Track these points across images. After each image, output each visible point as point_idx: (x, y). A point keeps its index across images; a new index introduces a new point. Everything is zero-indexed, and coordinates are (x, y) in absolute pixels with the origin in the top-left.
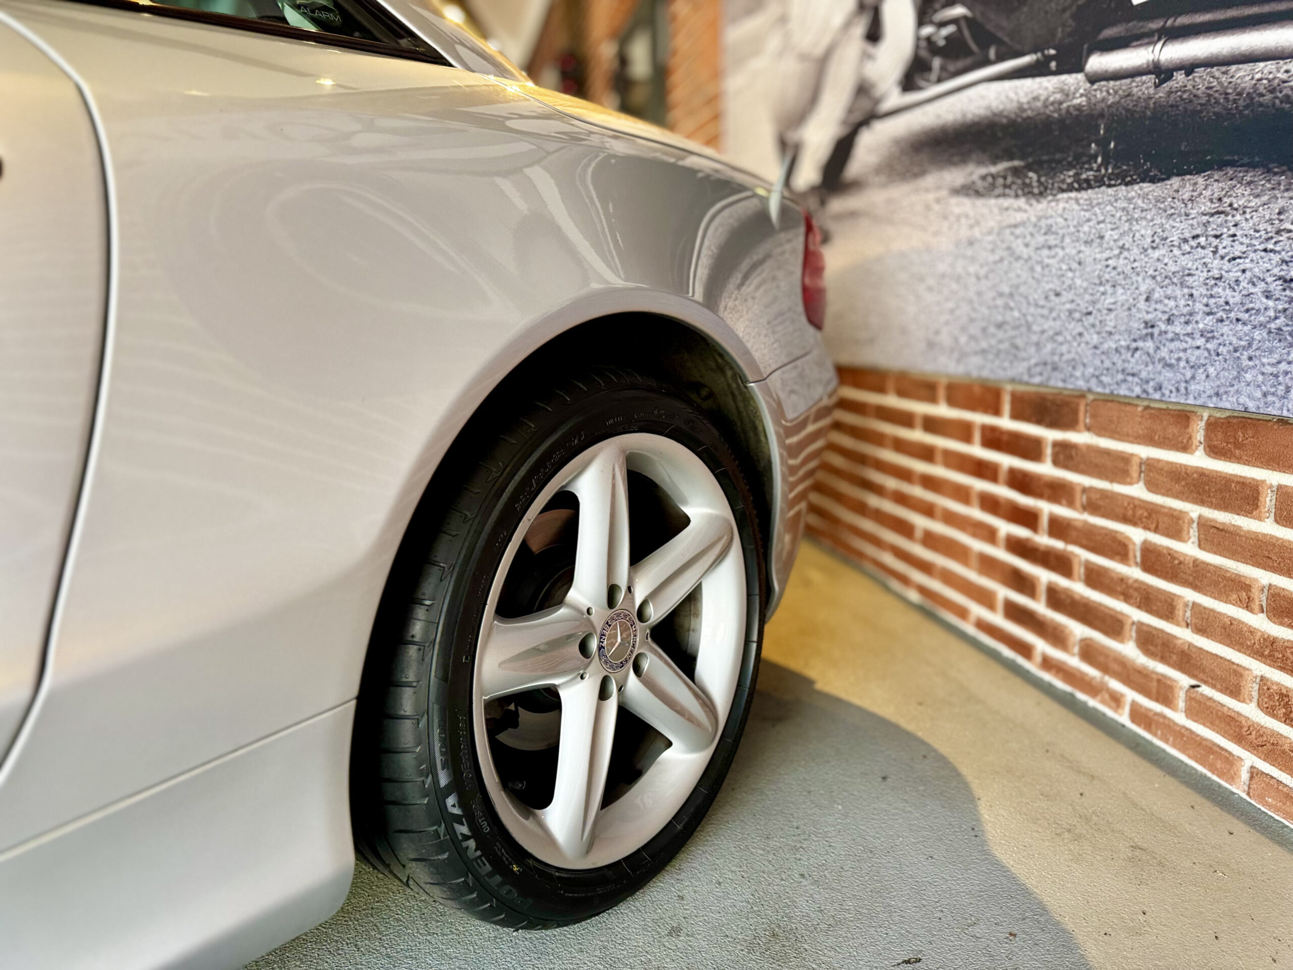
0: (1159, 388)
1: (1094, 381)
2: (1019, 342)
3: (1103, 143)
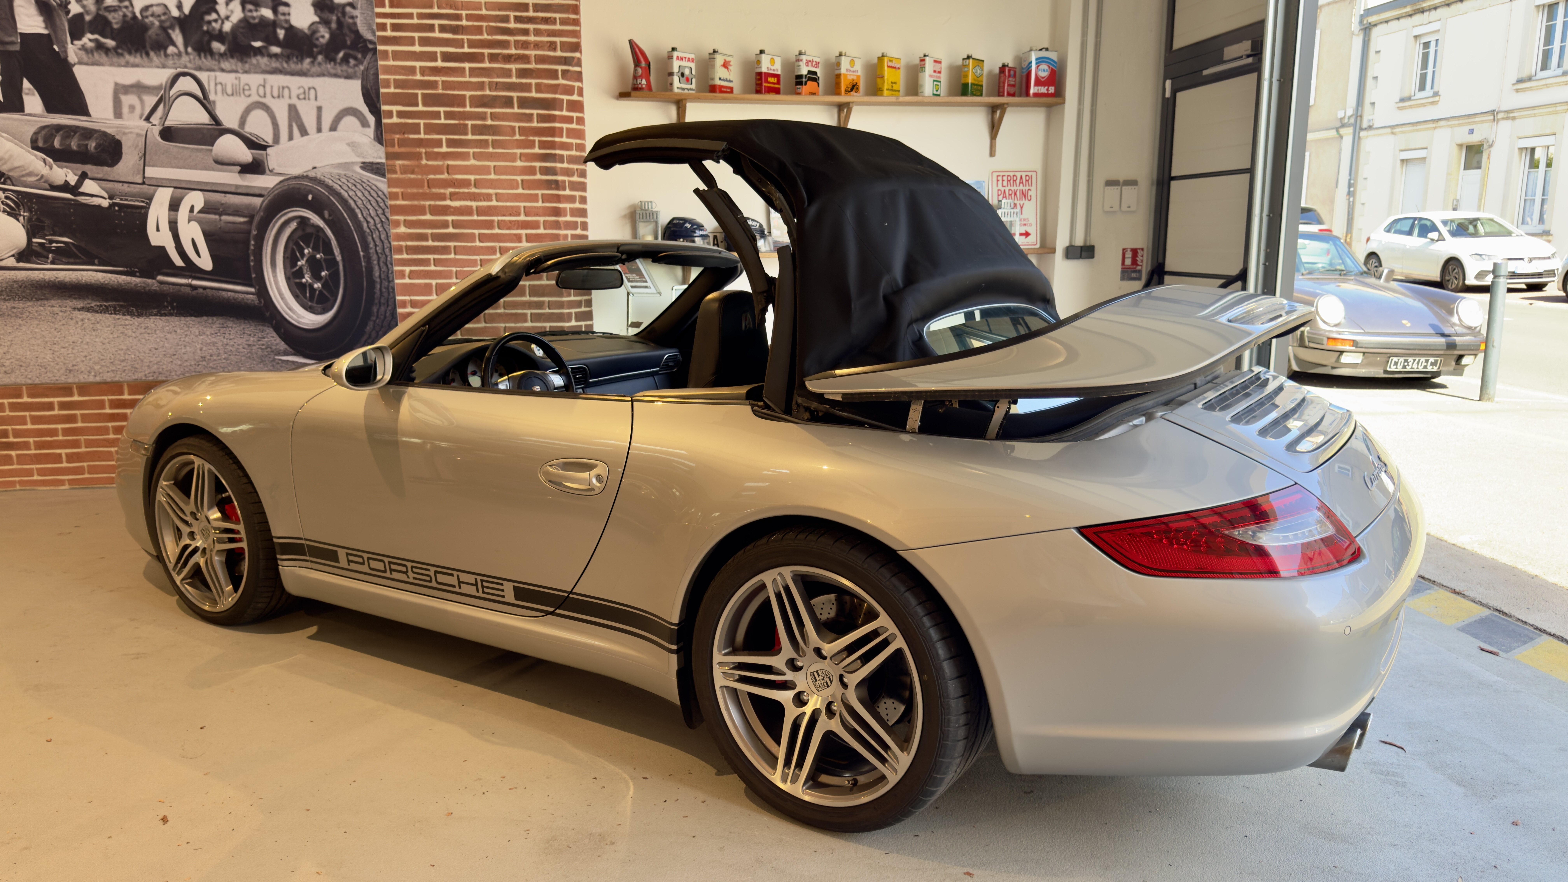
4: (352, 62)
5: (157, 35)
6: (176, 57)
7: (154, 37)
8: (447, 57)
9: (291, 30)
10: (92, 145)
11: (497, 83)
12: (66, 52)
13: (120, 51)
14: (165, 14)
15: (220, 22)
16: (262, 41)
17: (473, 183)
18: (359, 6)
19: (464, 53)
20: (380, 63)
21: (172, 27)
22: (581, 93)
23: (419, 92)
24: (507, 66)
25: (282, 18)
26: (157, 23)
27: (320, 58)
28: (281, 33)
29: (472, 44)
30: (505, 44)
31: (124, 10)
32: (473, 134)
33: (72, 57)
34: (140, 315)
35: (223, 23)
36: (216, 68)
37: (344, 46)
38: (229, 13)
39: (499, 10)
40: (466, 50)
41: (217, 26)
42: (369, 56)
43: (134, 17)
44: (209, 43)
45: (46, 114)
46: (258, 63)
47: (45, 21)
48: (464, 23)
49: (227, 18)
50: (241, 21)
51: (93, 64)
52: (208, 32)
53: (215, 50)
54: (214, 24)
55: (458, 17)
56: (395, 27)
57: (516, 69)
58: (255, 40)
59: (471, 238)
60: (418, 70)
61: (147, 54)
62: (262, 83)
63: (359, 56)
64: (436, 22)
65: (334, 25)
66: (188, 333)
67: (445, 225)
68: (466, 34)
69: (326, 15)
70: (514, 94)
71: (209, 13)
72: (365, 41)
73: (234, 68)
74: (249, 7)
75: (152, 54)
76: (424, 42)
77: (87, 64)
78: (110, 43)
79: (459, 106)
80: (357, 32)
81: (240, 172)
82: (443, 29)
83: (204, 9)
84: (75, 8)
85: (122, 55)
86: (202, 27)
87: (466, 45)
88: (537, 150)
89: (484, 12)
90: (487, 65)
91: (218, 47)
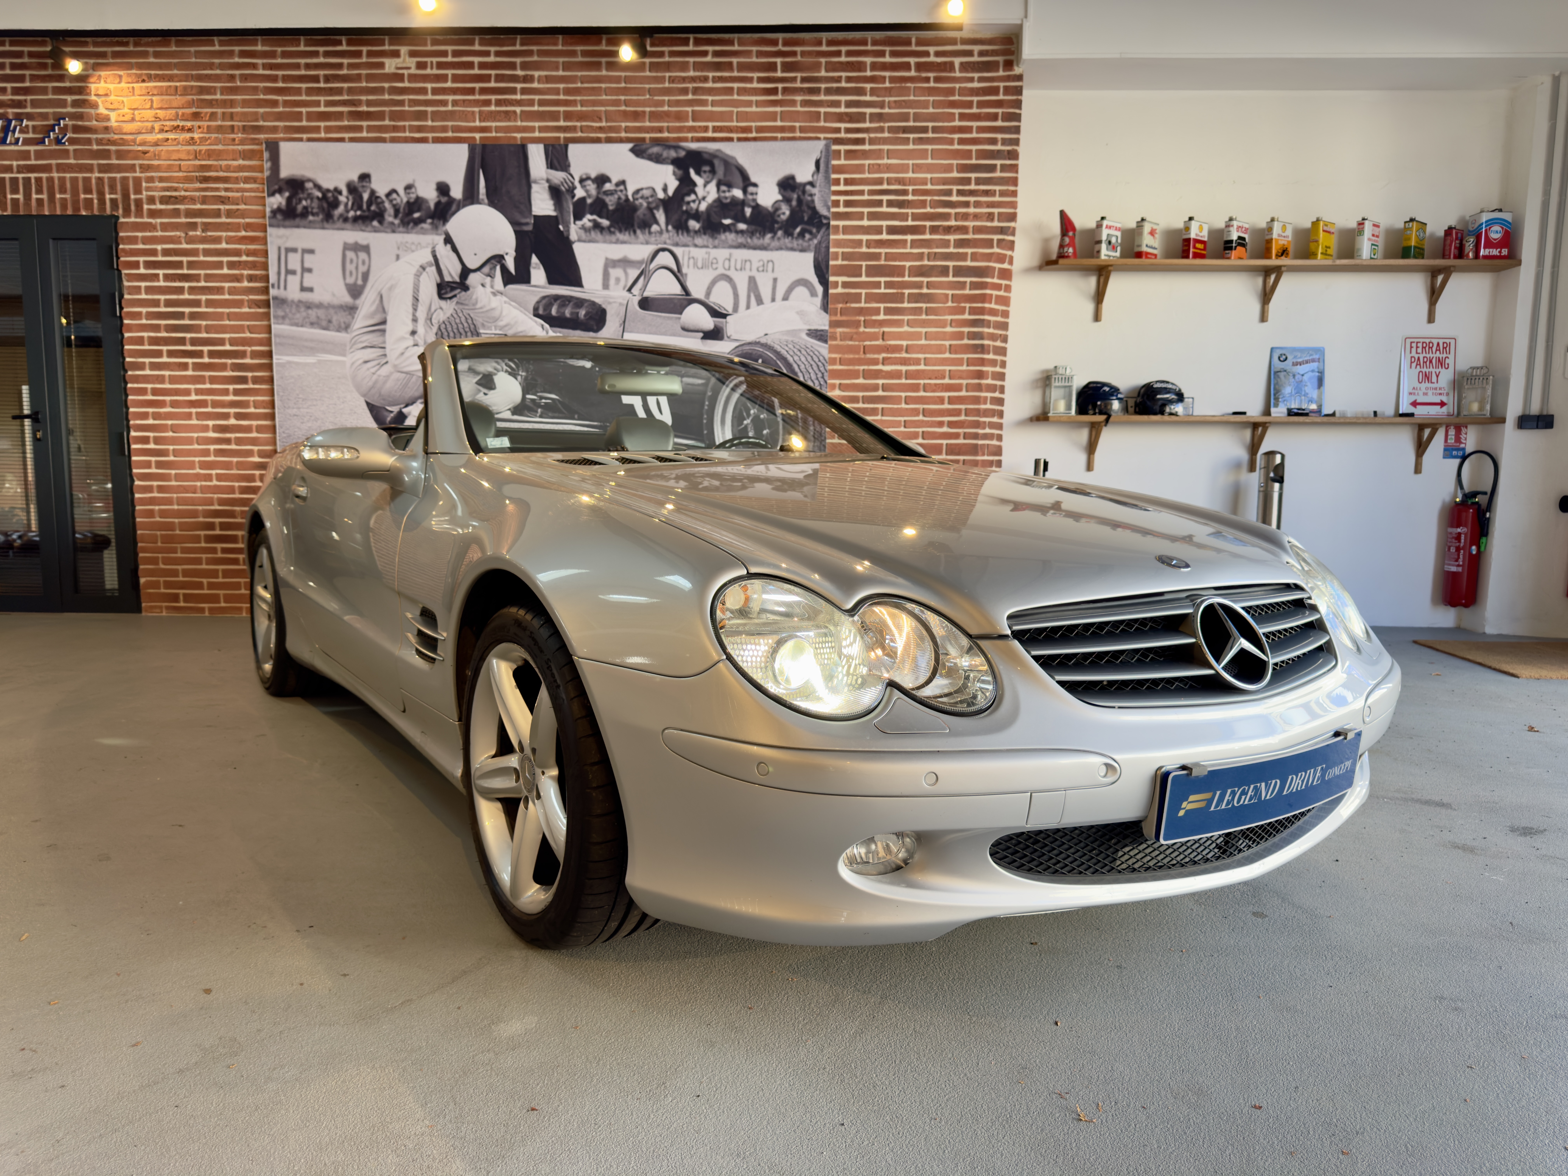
4: (807, 236)
5: (644, 215)
6: (658, 234)
7: (641, 216)
8: (892, 230)
9: (757, 208)
10: (582, 312)
11: (935, 253)
12: (568, 231)
13: (612, 229)
14: (652, 196)
15: (697, 202)
16: (732, 218)
17: (904, 348)
18: (818, 185)
19: (908, 226)
20: (832, 237)
21: (657, 208)
22: (1011, 263)
23: (864, 264)
24: (947, 237)
25: (750, 197)
26: (645, 204)
27: (780, 233)
28: (748, 211)
29: (915, 217)
30: (946, 217)
31: (619, 193)
32: (909, 302)
33: (573, 236)
35: (700, 203)
36: (690, 243)
37: (801, 221)
38: (705, 194)
39: (944, 184)
40: (910, 223)
41: (694, 206)
42: (823, 230)
43: (627, 200)
44: (686, 221)
45: (548, 285)
46: (726, 239)
47: (555, 205)
48: (910, 197)
49: (704, 198)
50: (715, 201)
51: (590, 241)
52: (687, 212)
53: (691, 228)
54: (692, 205)
55: (905, 192)
56: (848, 204)
57: (955, 240)
58: (726, 218)
59: (897, 400)
60: (864, 243)
61: (635, 232)
62: (728, 257)
63: (814, 230)
64: (885, 198)
65: (794, 203)
67: (875, 388)
68: (912, 208)
69: (789, 193)
70: (951, 264)
71: (689, 194)
72: (821, 216)
73: (705, 243)
74: (723, 188)
75: (638, 232)
76: (873, 216)
77: (584, 241)
78: (605, 222)
79: (898, 276)
80: (814, 209)
81: (703, 338)
82: (890, 204)
83: (685, 190)
84: (580, 193)
85: (614, 233)
86: (682, 207)
87: (910, 218)
88: (967, 316)
89: (929, 187)
90: (927, 236)
91: (694, 224)
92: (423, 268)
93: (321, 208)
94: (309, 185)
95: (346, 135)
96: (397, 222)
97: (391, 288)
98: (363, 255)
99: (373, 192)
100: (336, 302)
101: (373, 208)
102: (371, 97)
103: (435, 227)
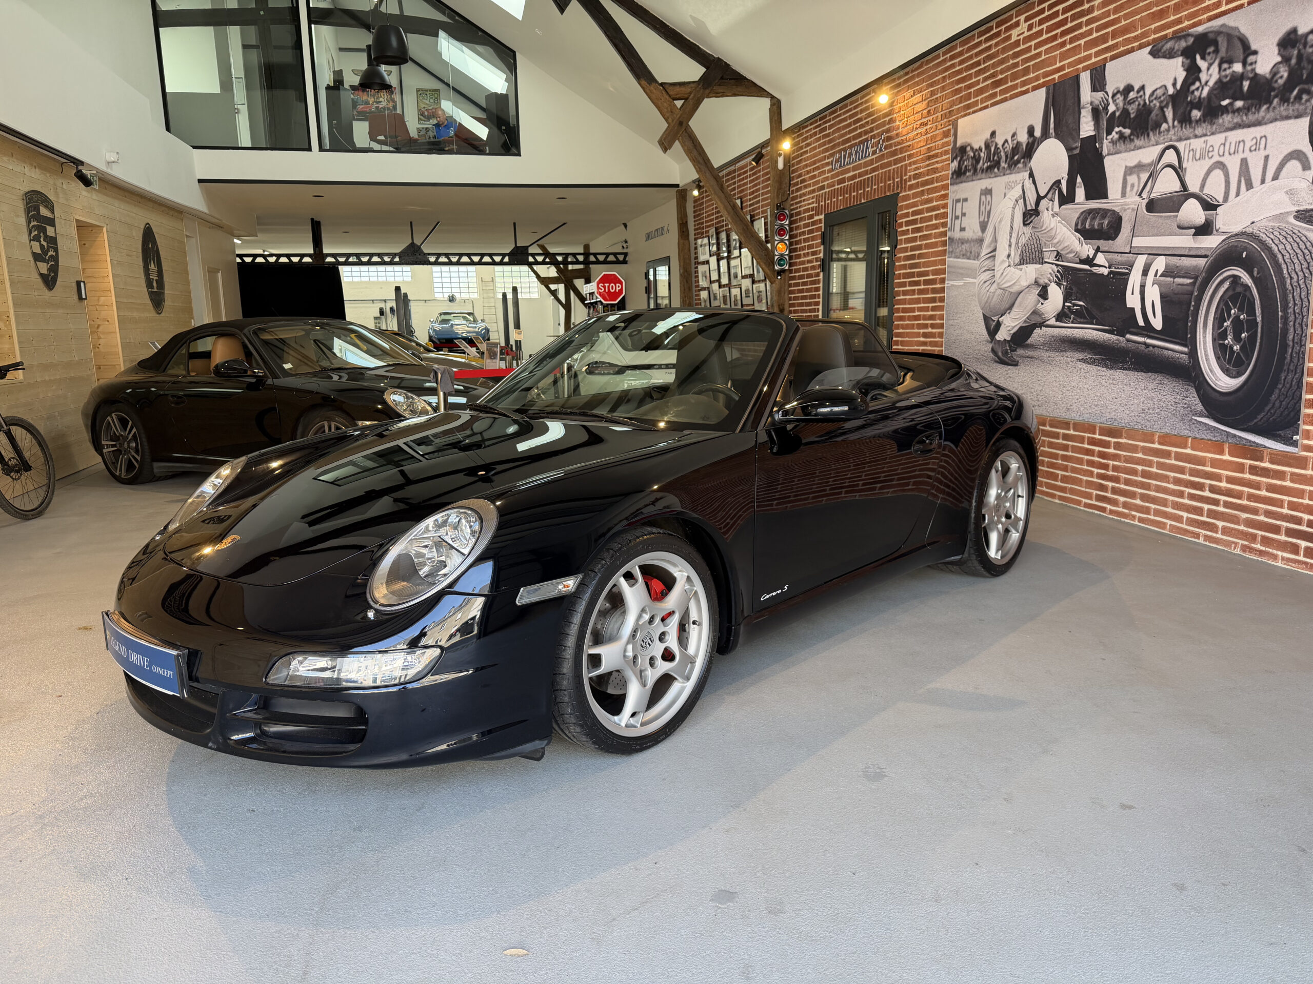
0: (1146, 427)
1: (1127, 425)
2: (1103, 411)
3: (1131, 359)
5: (1157, 115)
6: (1166, 133)
7: (1154, 118)
9: (1256, 79)
10: (1106, 222)
12: (1102, 147)
13: (1132, 137)
14: (1164, 94)
15: (1200, 89)
16: (1230, 98)
21: (1167, 106)
25: (1249, 68)
26: (1158, 104)
27: (1276, 101)
28: (1246, 84)
34: (1111, 368)
35: (1202, 89)
36: (1191, 135)
38: (1208, 78)
41: (1197, 94)
43: (1145, 103)
44: (1190, 112)
45: (1085, 201)
47: (1094, 125)
49: (1207, 83)
50: (1216, 83)
51: (1116, 153)
52: (1190, 102)
53: (1193, 119)
58: (1224, 100)
61: (1148, 135)
62: (1223, 141)
65: (1294, 61)
66: (1137, 386)
71: (1193, 83)
73: (1204, 132)
74: (1225, 66)
75: (1151, 134)
77: (1112, 154)
78: (1127, 131)
81: (1195, 234)
83: (1191, 79)
84: (1112, 108)
86: (1187, 98)
91: (1196, 114)
92: (1017, 201)
93: (972, 164)
94: (968, 149)
95: (989, 103)
96: (1006, 166)
97: (1000, 222)
98: (989, 197)
99: (996, 144)
100: (975, 237)
101: (996, 158)
102: (1003, 66)
103: (1025, 165)
